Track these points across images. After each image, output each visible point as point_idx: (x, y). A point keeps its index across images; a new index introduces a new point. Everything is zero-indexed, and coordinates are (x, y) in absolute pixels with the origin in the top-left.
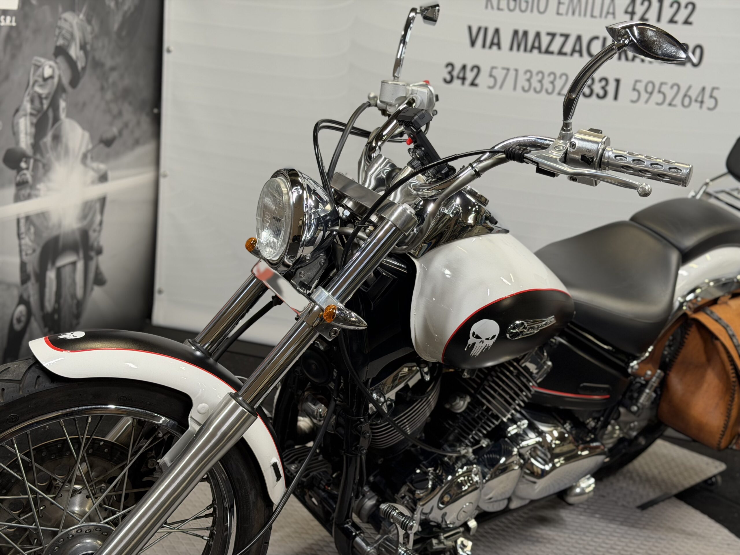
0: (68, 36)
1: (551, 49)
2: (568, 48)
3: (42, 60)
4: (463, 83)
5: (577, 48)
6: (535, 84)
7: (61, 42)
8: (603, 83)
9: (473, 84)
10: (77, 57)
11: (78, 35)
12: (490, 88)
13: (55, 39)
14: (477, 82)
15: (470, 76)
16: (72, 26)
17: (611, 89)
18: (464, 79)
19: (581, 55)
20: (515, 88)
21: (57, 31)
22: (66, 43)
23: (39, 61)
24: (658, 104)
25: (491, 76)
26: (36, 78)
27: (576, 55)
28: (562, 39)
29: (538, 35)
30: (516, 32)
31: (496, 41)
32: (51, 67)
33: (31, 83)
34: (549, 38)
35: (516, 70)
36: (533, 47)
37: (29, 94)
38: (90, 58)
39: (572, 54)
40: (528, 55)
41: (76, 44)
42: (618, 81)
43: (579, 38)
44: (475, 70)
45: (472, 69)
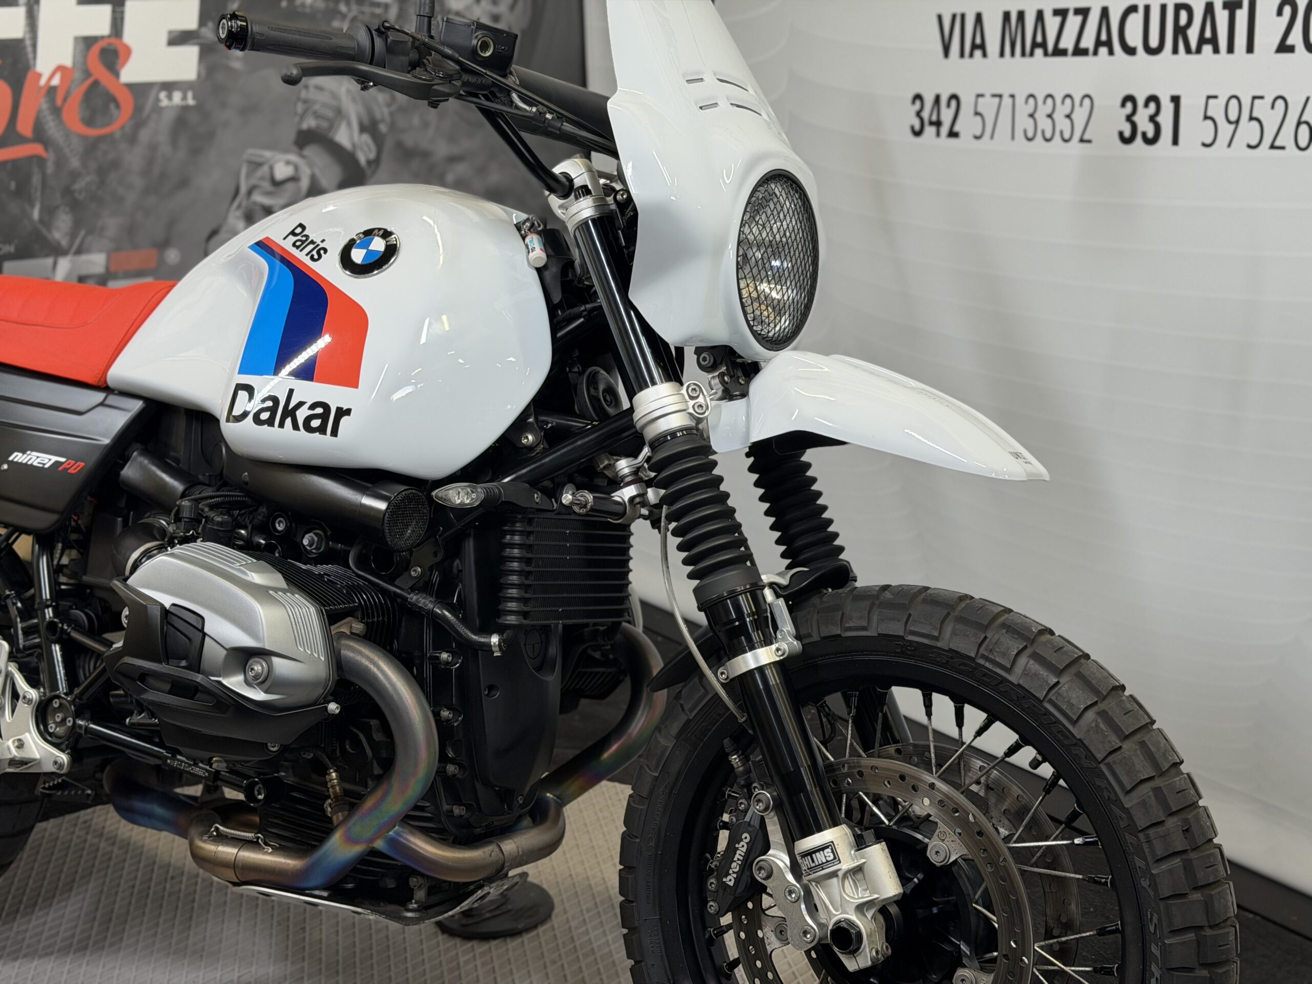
0: (330, 114)
1: (1062, 45)
2: (1088, 42)
3: (268, 154)
4: (938, 134)
5: (1104, 37)
6: (1044, 124)
7: (310, 123)
8: (1152, 106)
9: (953, 134)
10: (354, 146)
11: (353, 111)
12: (977, 138)
13: (297, 119)
14: (957, 128)
15: (947, 115)
16: (335, 96)
17: (1166, 119)
18: (938, 124)
19: (1111, 52)
20: (1013, 137)
21: (300, 108)
22: (325, 124)
23: (261, 156)
24: (1249, 146)
25: (977, 114)
26: (253, 181)
27: (1103, 50)
28: (1079, 19)
29: (1040, 15)
30: (1007, 16)
31: (978, 41)
32: (288, 163)
33: (243, 189)
34: (1058, 19)
35: (1012, 96)
36: (1035, 45)
37: (239, 206)
38: (389, 143)
39: (1095, 53)
40: (1027, 60)
41: (349, 124)
42: (1176, 100)
43: (1105, 12)
44: (954, 103)
45: (949, 105)
